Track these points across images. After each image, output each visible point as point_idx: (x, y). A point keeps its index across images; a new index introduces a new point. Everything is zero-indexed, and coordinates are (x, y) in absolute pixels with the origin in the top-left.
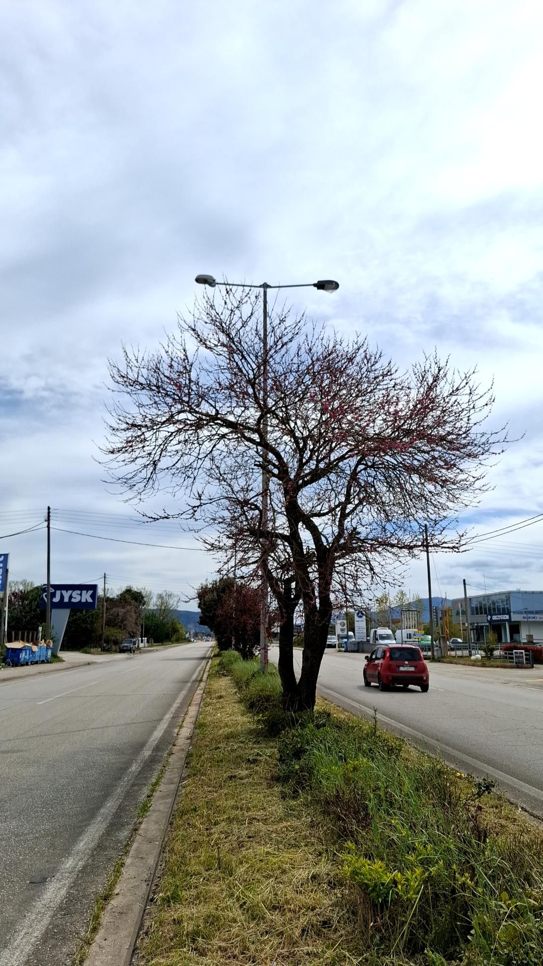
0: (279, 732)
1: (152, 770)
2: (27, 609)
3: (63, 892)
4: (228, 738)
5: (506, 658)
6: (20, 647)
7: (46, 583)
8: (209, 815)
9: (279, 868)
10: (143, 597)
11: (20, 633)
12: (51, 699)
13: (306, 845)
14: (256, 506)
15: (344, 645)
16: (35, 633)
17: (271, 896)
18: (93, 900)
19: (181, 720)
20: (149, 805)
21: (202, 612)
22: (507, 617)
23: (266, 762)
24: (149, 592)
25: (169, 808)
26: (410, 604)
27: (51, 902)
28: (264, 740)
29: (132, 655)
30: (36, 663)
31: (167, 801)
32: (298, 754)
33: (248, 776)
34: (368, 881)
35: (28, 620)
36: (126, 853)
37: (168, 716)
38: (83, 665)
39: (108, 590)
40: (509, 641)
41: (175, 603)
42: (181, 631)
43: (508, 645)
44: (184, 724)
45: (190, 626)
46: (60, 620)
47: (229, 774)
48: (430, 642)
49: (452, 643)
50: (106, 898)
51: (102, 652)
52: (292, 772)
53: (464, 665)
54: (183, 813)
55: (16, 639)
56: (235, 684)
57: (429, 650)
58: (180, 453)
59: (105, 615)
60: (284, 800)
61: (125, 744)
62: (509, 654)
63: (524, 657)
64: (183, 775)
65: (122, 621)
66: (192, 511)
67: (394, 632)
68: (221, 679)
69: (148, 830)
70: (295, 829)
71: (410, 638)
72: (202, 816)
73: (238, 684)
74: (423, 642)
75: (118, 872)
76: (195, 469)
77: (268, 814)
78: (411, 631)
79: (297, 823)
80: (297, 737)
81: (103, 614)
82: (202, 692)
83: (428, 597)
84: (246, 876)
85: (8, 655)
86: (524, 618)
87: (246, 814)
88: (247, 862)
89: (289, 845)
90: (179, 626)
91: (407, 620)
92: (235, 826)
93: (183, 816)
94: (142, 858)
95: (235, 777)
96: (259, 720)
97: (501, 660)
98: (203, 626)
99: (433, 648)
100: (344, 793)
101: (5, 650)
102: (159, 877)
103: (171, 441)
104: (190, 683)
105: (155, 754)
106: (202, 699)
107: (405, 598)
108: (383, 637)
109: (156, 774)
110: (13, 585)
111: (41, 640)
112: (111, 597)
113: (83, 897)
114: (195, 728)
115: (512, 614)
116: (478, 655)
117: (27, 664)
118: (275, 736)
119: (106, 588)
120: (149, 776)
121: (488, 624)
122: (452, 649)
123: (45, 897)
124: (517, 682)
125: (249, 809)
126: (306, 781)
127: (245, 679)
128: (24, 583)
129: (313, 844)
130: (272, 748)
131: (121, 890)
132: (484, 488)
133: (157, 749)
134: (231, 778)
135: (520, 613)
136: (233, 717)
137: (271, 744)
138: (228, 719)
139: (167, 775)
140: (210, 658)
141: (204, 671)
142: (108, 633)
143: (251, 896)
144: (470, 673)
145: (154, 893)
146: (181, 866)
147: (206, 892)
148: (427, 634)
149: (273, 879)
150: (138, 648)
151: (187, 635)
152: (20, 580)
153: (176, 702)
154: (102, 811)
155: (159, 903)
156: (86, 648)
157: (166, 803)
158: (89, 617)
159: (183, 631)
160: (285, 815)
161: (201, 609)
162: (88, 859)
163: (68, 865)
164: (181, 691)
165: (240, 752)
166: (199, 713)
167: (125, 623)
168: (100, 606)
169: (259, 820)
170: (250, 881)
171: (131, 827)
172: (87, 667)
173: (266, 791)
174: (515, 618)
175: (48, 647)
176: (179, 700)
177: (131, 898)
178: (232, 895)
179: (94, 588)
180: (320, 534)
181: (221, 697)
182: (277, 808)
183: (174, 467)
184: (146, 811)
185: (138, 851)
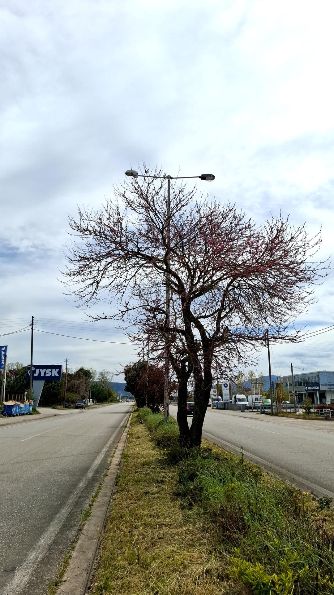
0: (178, 461)
1: (93, 486)
2: (18, 380)
3: (27, 579)
4: (144, 466)
5: (318, 413)
6: (12, 405)
7: (30, 364)
8: (130, 521)
9: (182, 564)
10: (90, 374)
11: (13, 396)
12: (31, 438)
13: (200, 545)
14: (163, 311)
15: (216, 405)
16: (22, 396)
17: (177, 587)
18: (47, 585)
19: (113, 452)
20: (90, 512)
21: (127, 383)
22: (318, 388)
23: (169, 482)
24: (94, 371)
25: (104, 514)
26: (257, 379)
27: (17, 586)
28: (167, 467)
29: (83, 410)
30: (23, 414)
31: (103, 509)
32: (192, 477)
33: (158, 492)
34: (252, 580)
35: (18, 388)
36: (73, 548)
37: (105, 450)
38: (52, 416)
39: (69, 369)
40: (319, 403)
41: (110, 378)
42: (113, 395)
43: (319, 405)
44: (115, 455)
45: (119, 392)
46: (38, 387)
47: (144, 491)
48: (270, 403)
49: (284, 404)
50: (57, 584)
51: (65, 408)
52: (188, 490)
53: (292, 418)
54: (113, 519)
55: (10, 399)
56: (148, 429)
57: (269, 408)
58: (114, 277)
59: (66, 385)
60: (183, 510)
61: (76, 468)
62: (320, 411)
63: (330, 413)
64: (113, 491)
65: (77, 389)
66: (121, 314)
67: (247, 397)
68: (139, 426)
69: (89, 530)
70: (191, 532)
71: (257, 400)
72: (126, 521)
73: (149, 429)
74: (265, 403)
75: (66, 563)
76: (124, 286)
77: (172, 521)
78: (258, 396)
79: (192, 528)
80: (191, 465)
81: (65, 384)
82: (126, 434)
83: (269, 375)
84: (158, 571)
85: (5, 409)
86: (328, 388)
87: (157, 521)
88: (158, 559)
89: (188, 544)
90: (112, 392)
91: (255, 389)
92: (149, 530)
93: (113, 522)
94: (84, 552)
95: (148, 493)
96: (164, 454)
97: (316, 415)
98: (127, 392)
99: (272, 407)
100: (226, 508)
101: (3, 406)
102: (95, 569)
103: (108, 268)
104: (119, 428)
105: (95, 475)
106: (127, 439)
107: (253, 376)
108: (240, 400)
109: (96, 489)
110: (10, 366)
111: (26, 400)
112: (71, 373)
113: (40, 583)
114: (122, 458)
115: (321, 386)
116: (301, 412)
117: (17, 415)
118: (175, 464)
119: (68, 367)
120: (91, 490)
121: (305, 392)
122: (284, 408)
123: (13, 582)
124: (327, 429)
125: (158, 517)
126: (198, 497)
127: (154, 426)
128: (17, 364)
129: (205, 544)
130: (173, 472)
131: (68, 577)
132: (311, 302)
133: (97, 472)
134: (146, 493)
135: (326, 385)
136: (147, 451)
137: (173, 470)
138: (144, 452)
139: (103, 490)
140: (131, 412)
141: (128, 420)
142: (68, 396)
143: (162, 587)
144: (296, 423)
145: (91, 583)
146: (111, 561)
147: (129, 583)
148: (268, 398)
149: (178, 573)
150: (87, 406)
151: (118, 398)
152: (15, 362)
153: (110, 440)
154: (58, 516)
155: (94, 591)
156: (54, 406)
157: (101, 510)
158: (56, 386)
159: (115, 395)
160: (185, 522)
161: (127, 381)
162: (46, 553)
163: (32, 557)
164: (113, 433)
165: (152, 475)
166: (125, 448)
167: (79, 389)
168: (64, 379)
169: (166, 525)
170: (161, 574)
171: (77, 528)
172: (55, 417)
173: (170, 503)
174: (323, 388)
175: (30, 405)
176: (112, 439)
177: (75, 584)
178: (147, 586)
179: (60, 367)
180: (205, 330)
181: (139, 437)
182: (178, 517)
183: (111, 285)
184: (88, 516)
185: (81, 546)
